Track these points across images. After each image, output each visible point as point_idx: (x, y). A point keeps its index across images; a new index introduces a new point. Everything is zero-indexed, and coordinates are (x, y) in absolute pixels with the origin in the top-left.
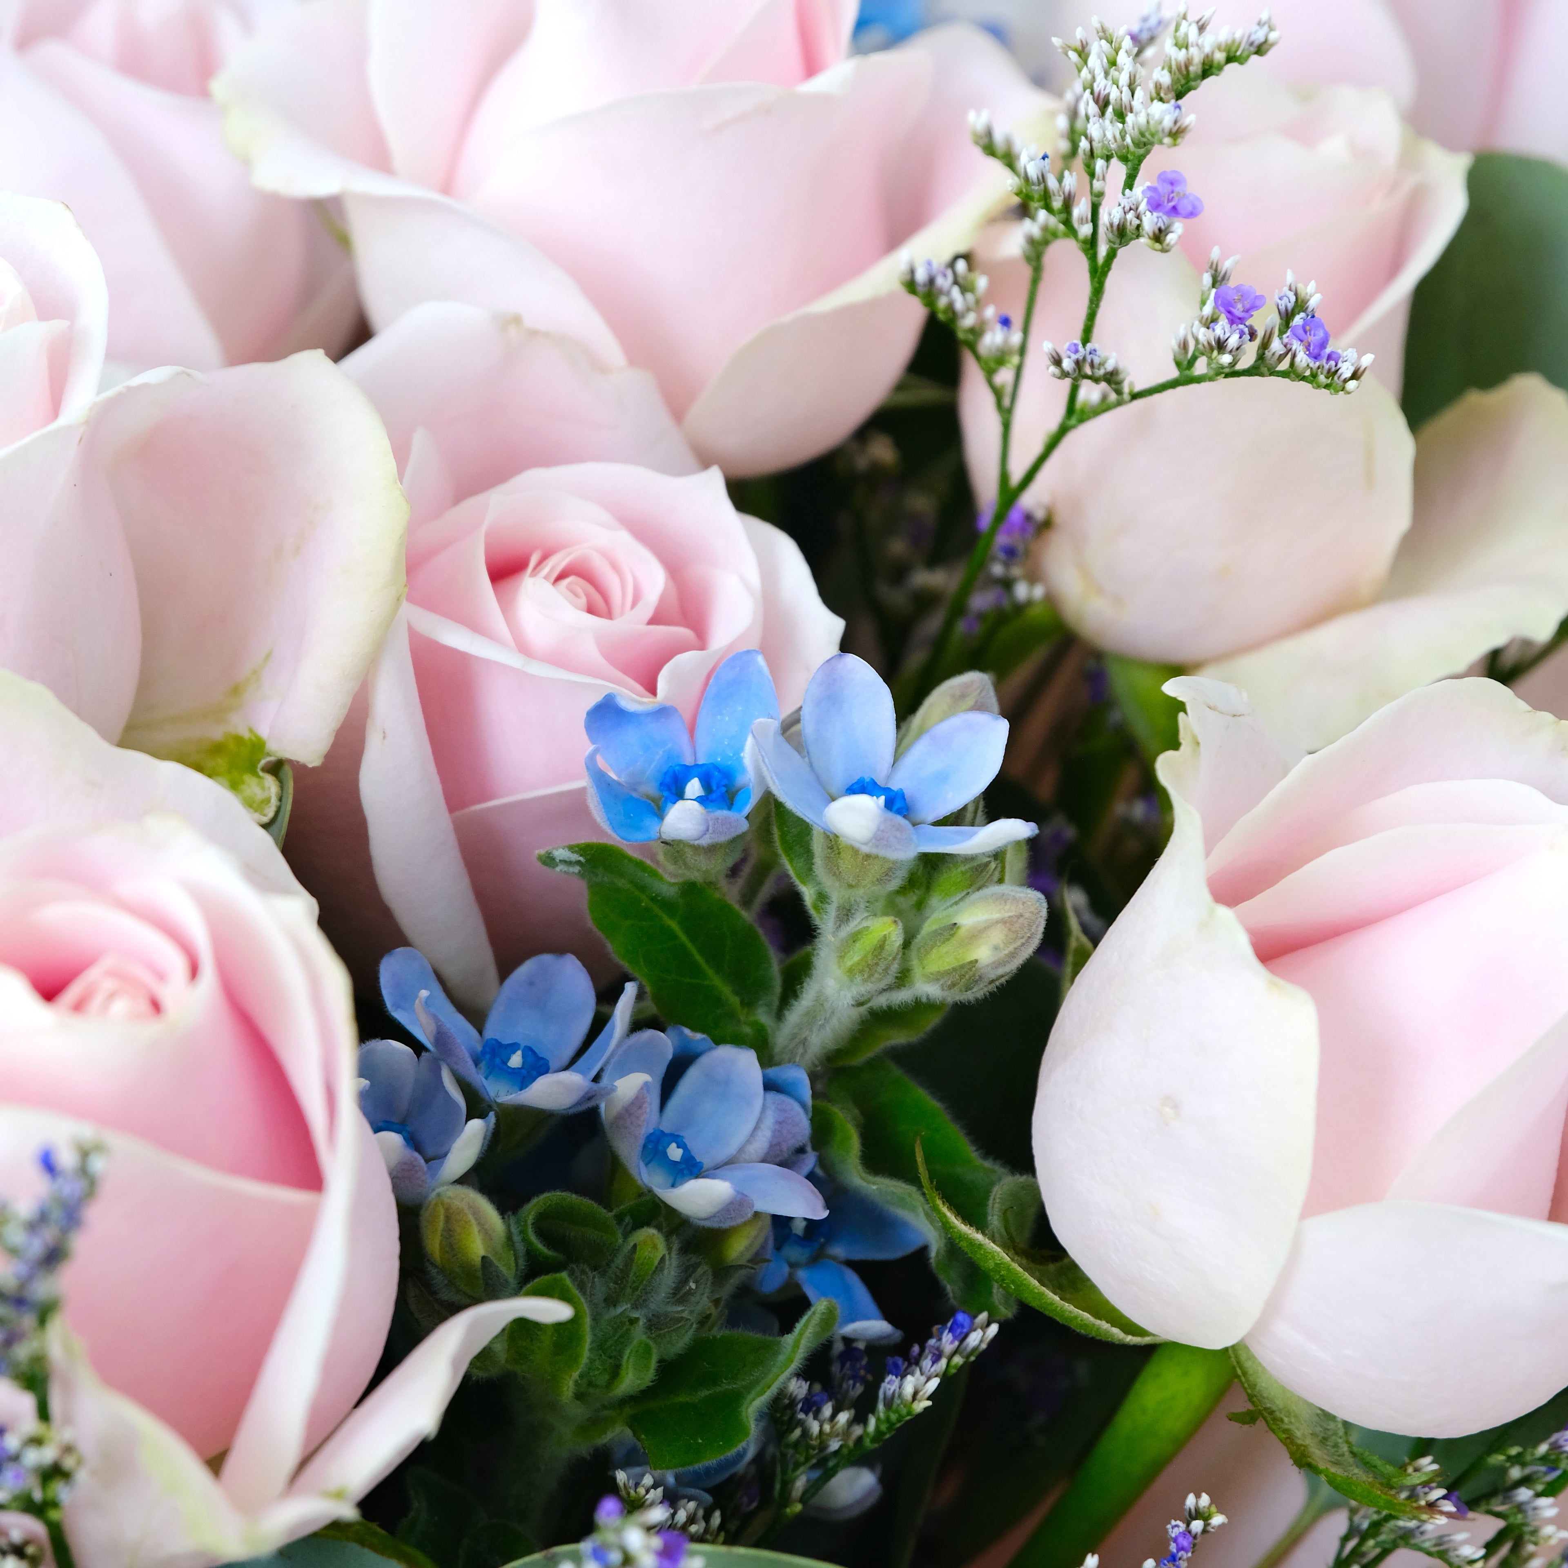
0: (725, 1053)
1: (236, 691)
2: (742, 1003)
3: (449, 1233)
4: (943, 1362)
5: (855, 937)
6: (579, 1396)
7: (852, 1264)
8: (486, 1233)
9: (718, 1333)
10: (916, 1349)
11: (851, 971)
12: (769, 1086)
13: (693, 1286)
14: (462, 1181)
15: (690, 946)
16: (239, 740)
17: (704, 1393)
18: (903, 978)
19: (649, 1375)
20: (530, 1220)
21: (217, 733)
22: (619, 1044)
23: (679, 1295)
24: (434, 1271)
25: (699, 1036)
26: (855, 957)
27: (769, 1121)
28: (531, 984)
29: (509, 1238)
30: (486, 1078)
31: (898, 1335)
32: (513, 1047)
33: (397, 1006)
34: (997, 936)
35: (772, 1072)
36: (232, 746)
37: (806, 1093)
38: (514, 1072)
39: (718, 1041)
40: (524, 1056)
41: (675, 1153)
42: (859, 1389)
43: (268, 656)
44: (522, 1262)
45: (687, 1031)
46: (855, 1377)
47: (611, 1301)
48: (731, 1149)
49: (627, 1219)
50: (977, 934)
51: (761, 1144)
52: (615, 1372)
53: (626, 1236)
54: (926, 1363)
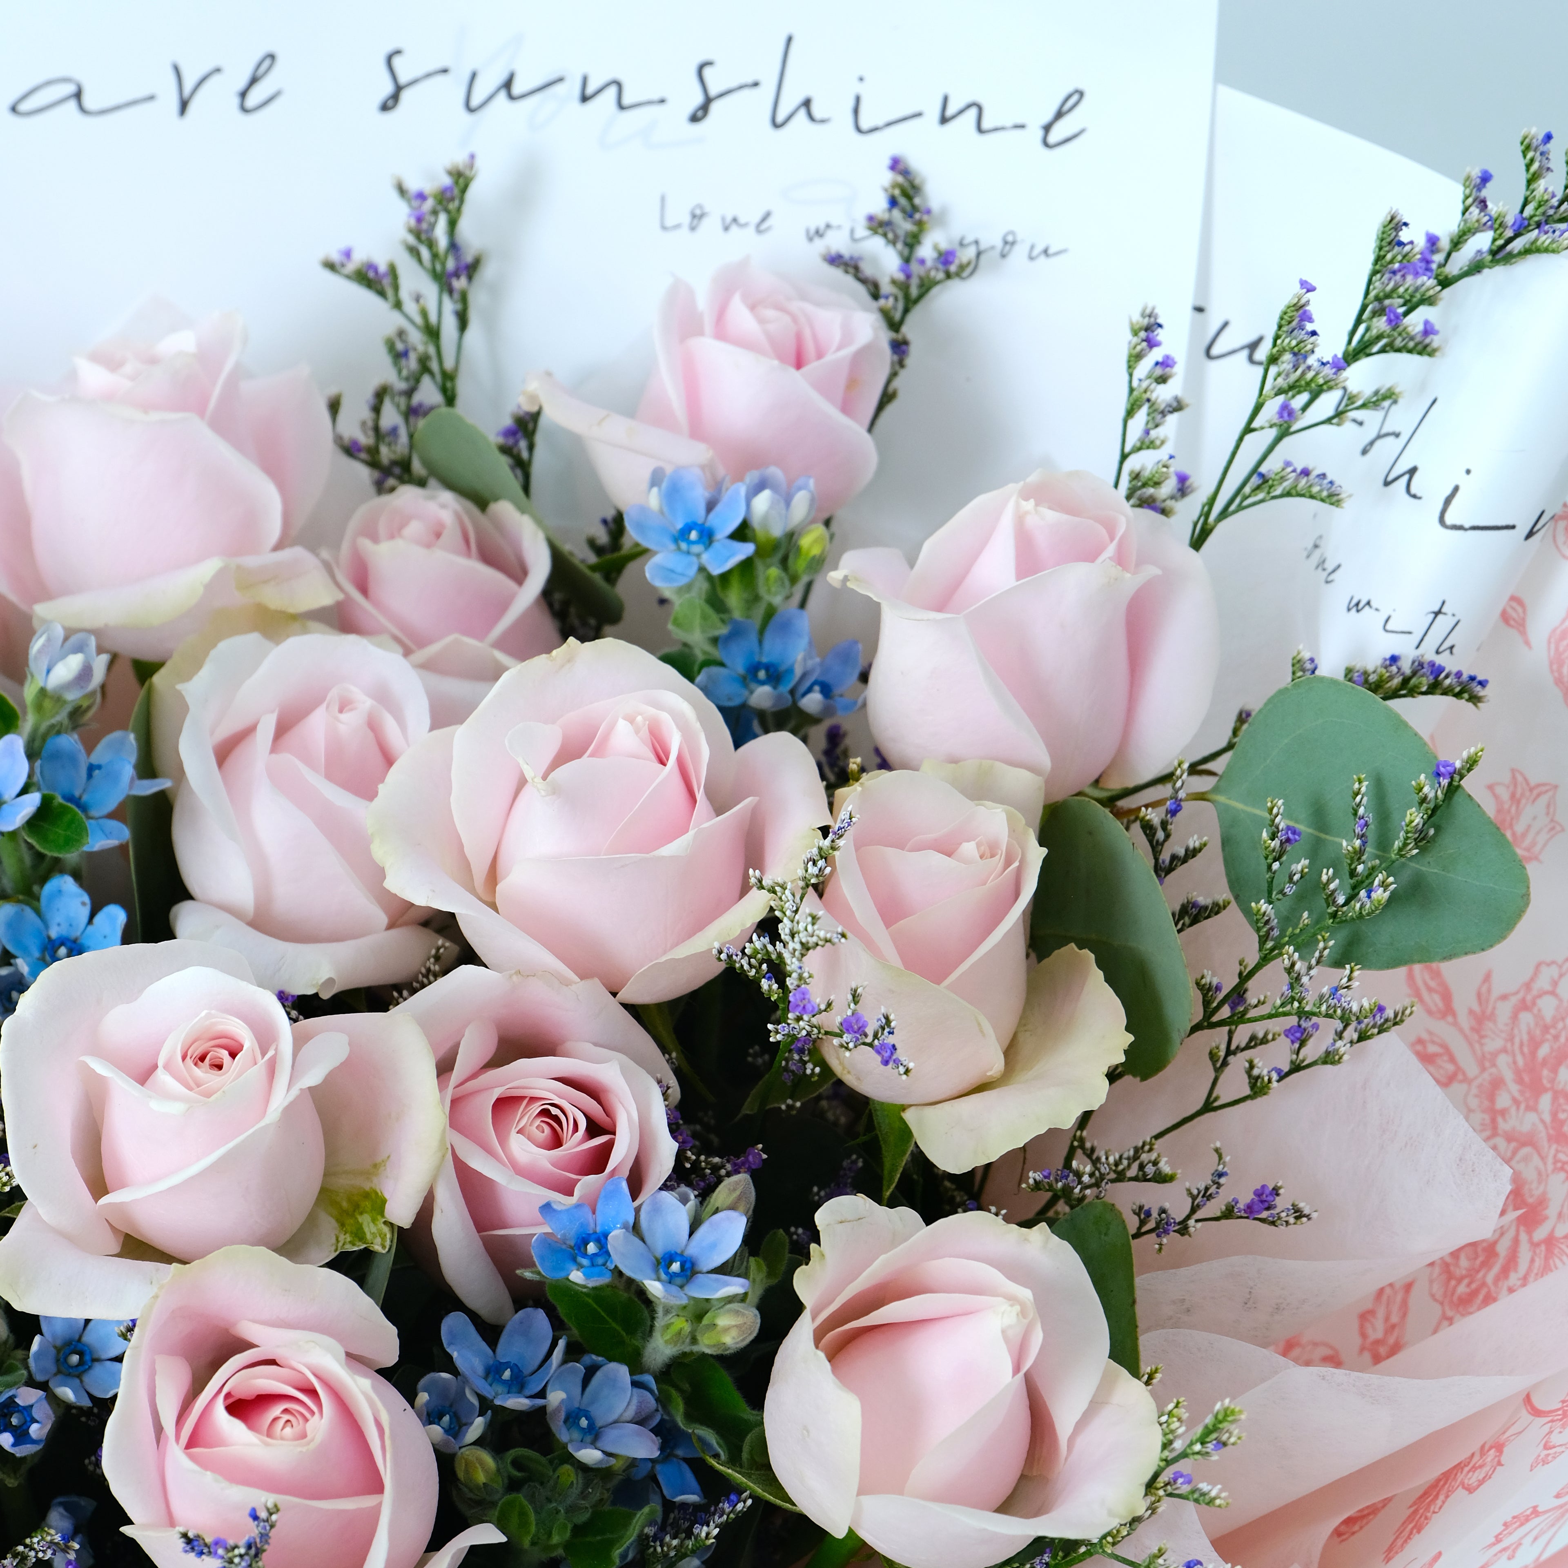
0: (613, 1365)
1: (375, 1166)
2: (627, 1334)
3: (467, 1471)
4: (725, 1517)
5: (667, 1327)
6: (533, 1543)
7: (686, 1460)
8: (486, 1470)
9: (607, 1508)
10: (713, 1509)
11: (666, 1342)
12: (635, 1384)
13: (590, 1490)
14: (476, 1443)
15: (599, 1310)
16: (376, 1193)
17: (599, 1538)
18: (694, 1340)
19: (568, 1534)
20: (509, 1461)
21: (367, 1186)
22: (556, 1371)
23: (583, 1495)
24: (462, 1487)
25: (600, 1359)
26: (667, 1337)
27: (635, 1401)
28: (521, 1323)
29: (498, 1470)
30: (491, 1385)
31: (704, 1501)
32: (507, 1365)
33: (450, 1344)
34: (734, 1333)
35: (637, 1378)
36: (373, 1196)
37: (654, 1386)
38: (505, 1382)
39: (611, 1359)
40: (511, 1371)
41: (584, 1422)
42: (687, 1524)
43: (389, 1157)
44: (506, 1481)
45: (594, 1357)
46: (684, 1519)
47: (549, 1500)
48: (614, 1416)
49: (556, 1461)
50: (726, 1330)
51: (630, 1414)
52: (550, 1535)
53: (554, 1471)
54: (716, 1517)
